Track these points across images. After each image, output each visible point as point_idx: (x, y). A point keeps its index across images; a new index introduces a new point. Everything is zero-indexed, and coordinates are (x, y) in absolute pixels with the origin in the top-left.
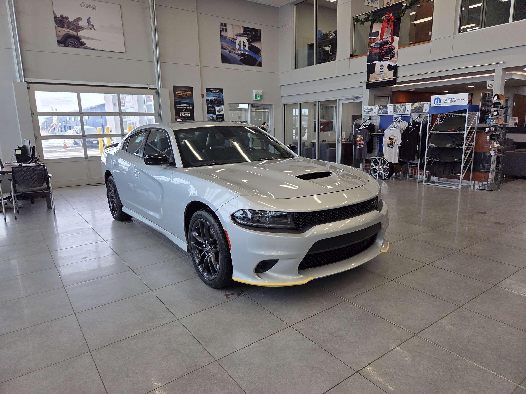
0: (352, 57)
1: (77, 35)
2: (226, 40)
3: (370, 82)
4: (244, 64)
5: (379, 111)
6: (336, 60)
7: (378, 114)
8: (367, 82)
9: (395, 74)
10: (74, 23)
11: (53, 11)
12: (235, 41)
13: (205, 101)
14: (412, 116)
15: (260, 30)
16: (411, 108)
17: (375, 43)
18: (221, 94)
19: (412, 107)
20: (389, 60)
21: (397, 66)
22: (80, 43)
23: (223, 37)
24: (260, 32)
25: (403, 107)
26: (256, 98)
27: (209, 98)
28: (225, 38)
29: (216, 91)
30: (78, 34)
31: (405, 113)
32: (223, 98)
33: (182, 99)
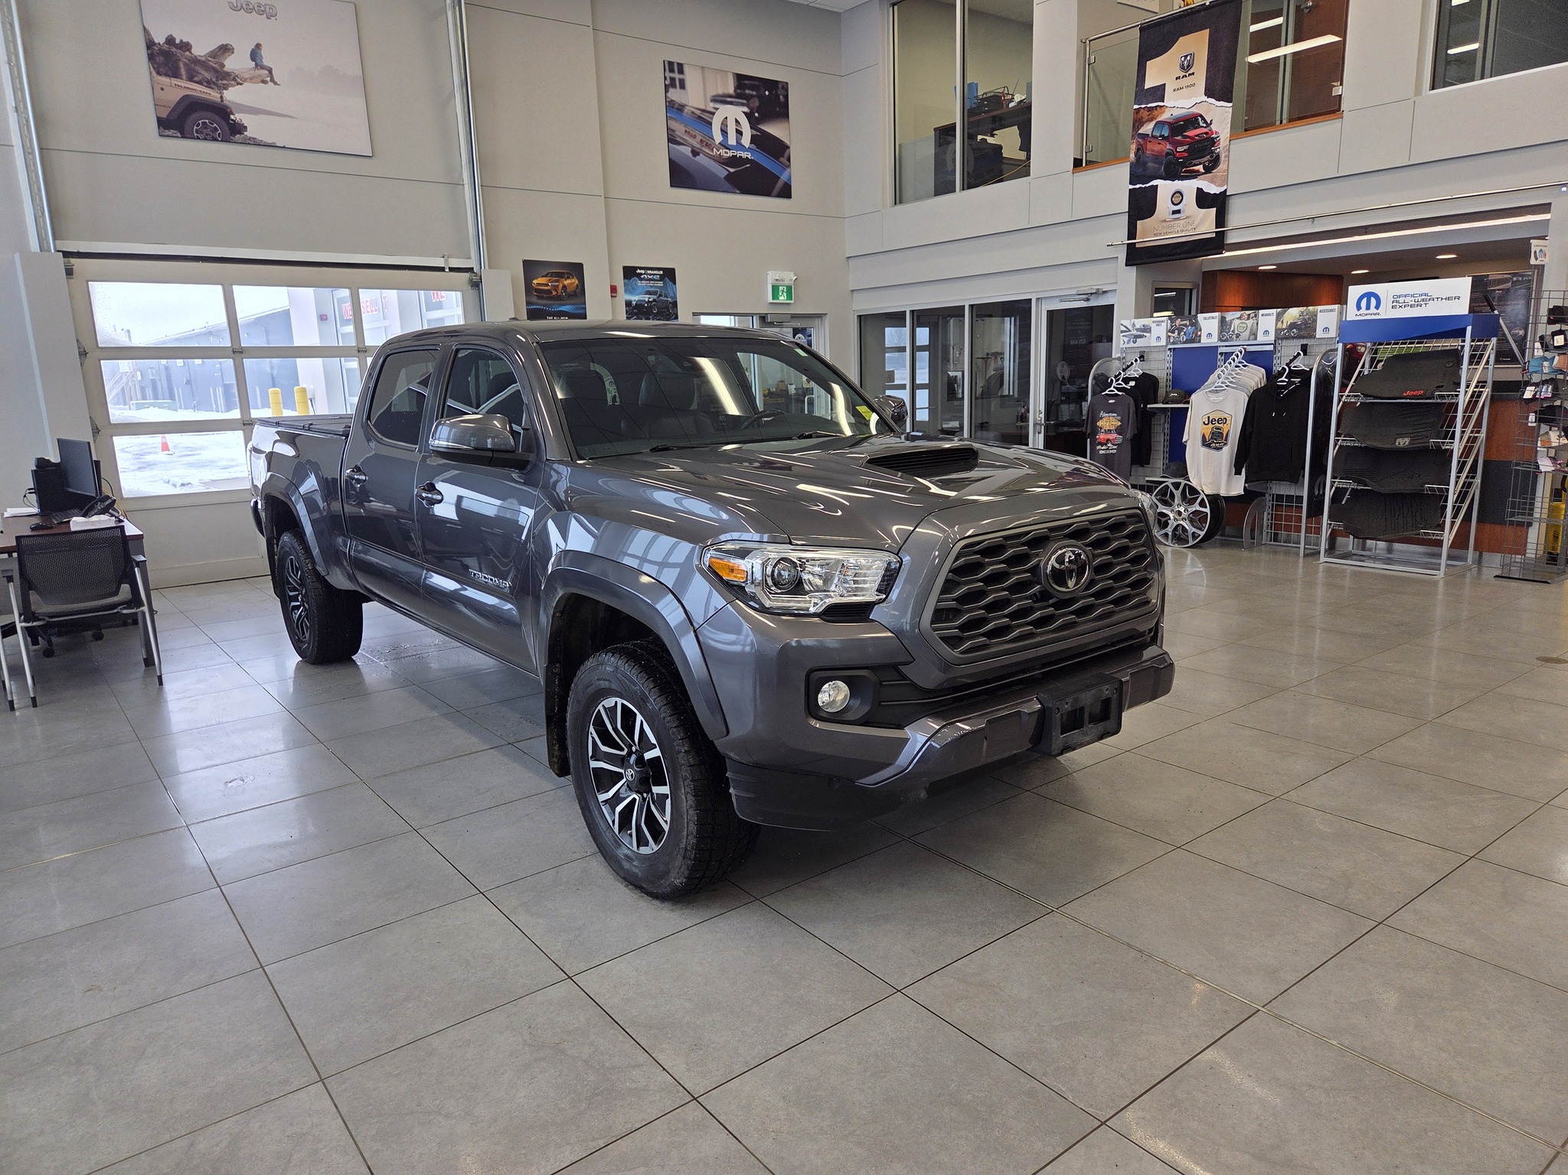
0: (1082, 166)
1: (220, 100)
2: (684, 114)
3: (1137, 246)
4: (739, 189)
5: (1170, 334)
6: (1028, 174)
7: (1166, 346)
8: (1128, 244)
9: (1221, 220)
10: (211, 63)
11: (141, 26)
12: (710, 120)
13: (623, 309)
14: (1280, 348)
15: (785, 85)
16: (1276, 324)
17: (1154, 123)
18: (671, 283)
19: (1280, 323)
20: (1199, 175)
21: (1228, 194)
22: (229, 124)
23: (673, 107)
24: (787, 90)
25: (1251, 320)
26: (775, 295)
27: (635, 298)
28: (681, 108)
29: (655, 277)
30: (222, 97)
31: (1256, 339)
32: (675, 296)
33: (552, 302)
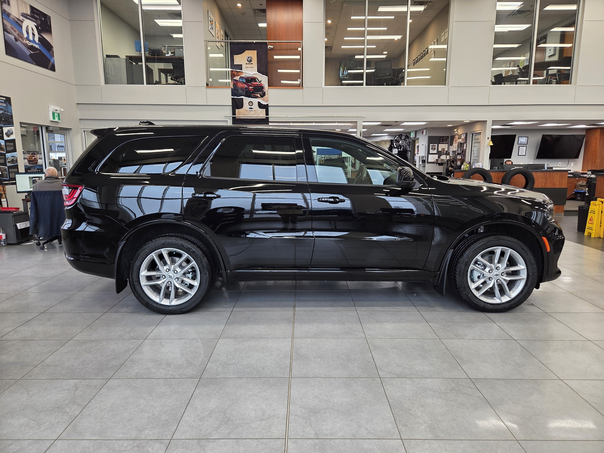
0: (208, 86)
2: (10, 18)
3: (236, 118)
4: (35, 63)
6: (184, 84)
8: (233, 117)
9: (267, 114)
12: (22, 25)
15: (49, 17)
17: (239, 77)
18: (9, 105)
20: (259, 97)
21: (269, 105)
23: (5, 14)
24: (50, 20)
26: (54, 118)
28: (8, 15)
32: (11, 113)
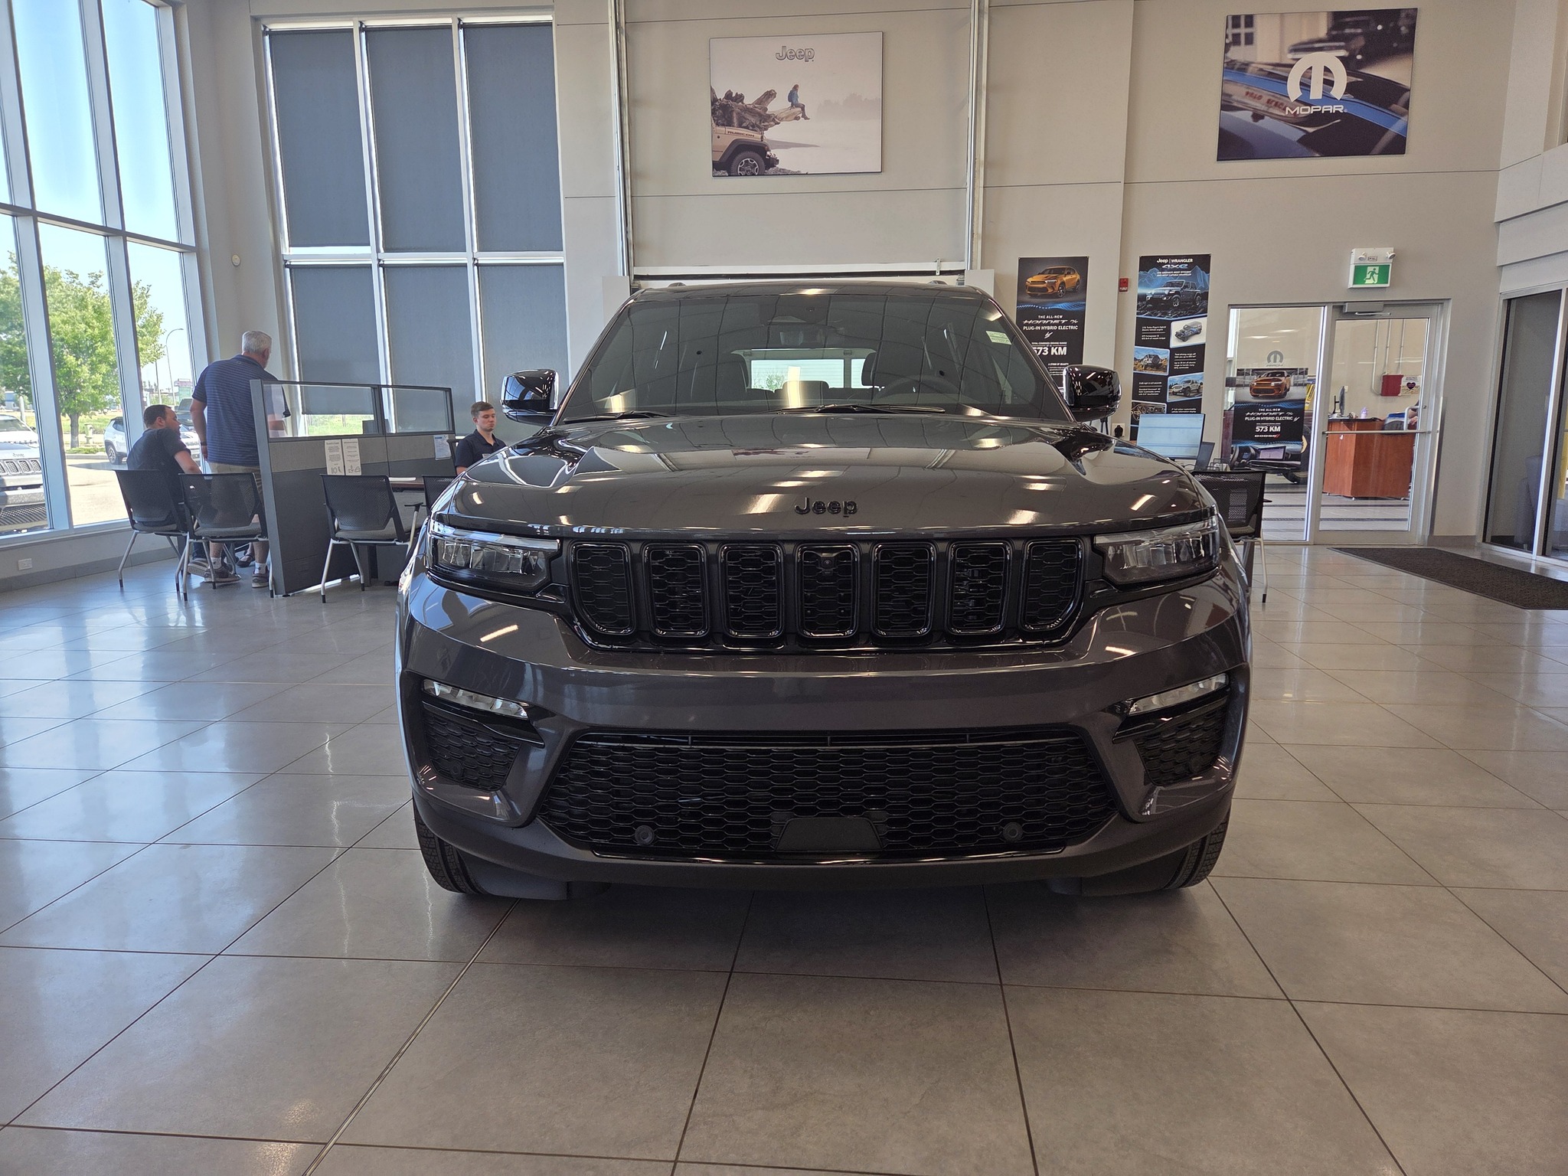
1: (759, 140)
2: (1247, 74)
11: (709, 86)
12: (1286, 75)
13: (1135, 303)
15: (1411, 12)
18: (1202, 272)
23: (1233, 69)
24: (1414, 17)
26: (1359, 279)
27: (1150, 292)
28: (1243, 67)
29: (1181, 266)
30: (762, 137)
32: (1207, 287)
33: (1045, 300)
